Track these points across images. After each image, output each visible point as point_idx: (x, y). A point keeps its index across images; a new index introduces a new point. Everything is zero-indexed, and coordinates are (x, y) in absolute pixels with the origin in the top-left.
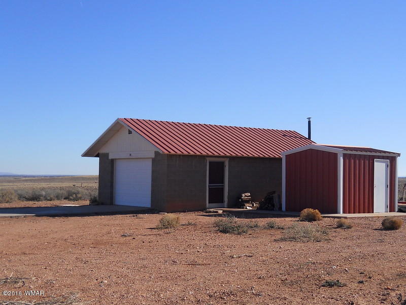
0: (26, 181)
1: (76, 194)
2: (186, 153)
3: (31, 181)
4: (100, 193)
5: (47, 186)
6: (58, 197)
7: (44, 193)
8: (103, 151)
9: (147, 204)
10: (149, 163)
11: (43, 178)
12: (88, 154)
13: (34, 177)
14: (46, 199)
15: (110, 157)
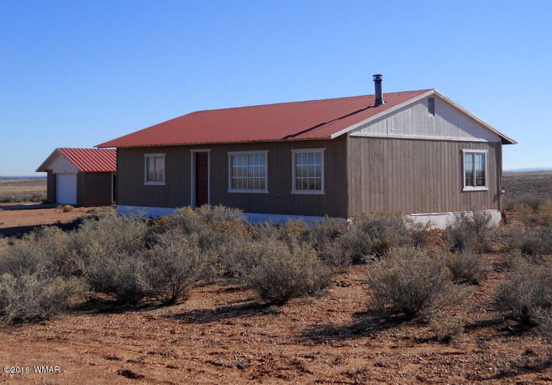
0: (6, 184)
1: (38, 197)
2: (99, 170)
3: (12, 183)
4: (48, 196)
5: (30, 190)
6: (25, 200)
7: (13, 197)
8: (50, 168)
9: (75, 203)
10: (75, 177)
11: (28, 180)
12: (39, 170)
13: (16, 178)
14: (15, 201)
15: (54, 172)
